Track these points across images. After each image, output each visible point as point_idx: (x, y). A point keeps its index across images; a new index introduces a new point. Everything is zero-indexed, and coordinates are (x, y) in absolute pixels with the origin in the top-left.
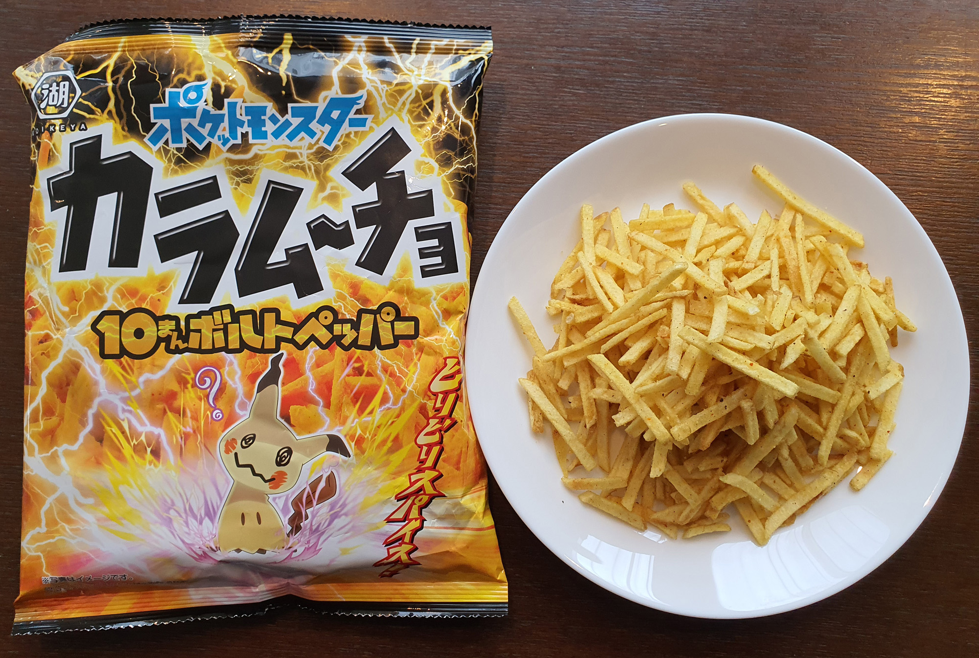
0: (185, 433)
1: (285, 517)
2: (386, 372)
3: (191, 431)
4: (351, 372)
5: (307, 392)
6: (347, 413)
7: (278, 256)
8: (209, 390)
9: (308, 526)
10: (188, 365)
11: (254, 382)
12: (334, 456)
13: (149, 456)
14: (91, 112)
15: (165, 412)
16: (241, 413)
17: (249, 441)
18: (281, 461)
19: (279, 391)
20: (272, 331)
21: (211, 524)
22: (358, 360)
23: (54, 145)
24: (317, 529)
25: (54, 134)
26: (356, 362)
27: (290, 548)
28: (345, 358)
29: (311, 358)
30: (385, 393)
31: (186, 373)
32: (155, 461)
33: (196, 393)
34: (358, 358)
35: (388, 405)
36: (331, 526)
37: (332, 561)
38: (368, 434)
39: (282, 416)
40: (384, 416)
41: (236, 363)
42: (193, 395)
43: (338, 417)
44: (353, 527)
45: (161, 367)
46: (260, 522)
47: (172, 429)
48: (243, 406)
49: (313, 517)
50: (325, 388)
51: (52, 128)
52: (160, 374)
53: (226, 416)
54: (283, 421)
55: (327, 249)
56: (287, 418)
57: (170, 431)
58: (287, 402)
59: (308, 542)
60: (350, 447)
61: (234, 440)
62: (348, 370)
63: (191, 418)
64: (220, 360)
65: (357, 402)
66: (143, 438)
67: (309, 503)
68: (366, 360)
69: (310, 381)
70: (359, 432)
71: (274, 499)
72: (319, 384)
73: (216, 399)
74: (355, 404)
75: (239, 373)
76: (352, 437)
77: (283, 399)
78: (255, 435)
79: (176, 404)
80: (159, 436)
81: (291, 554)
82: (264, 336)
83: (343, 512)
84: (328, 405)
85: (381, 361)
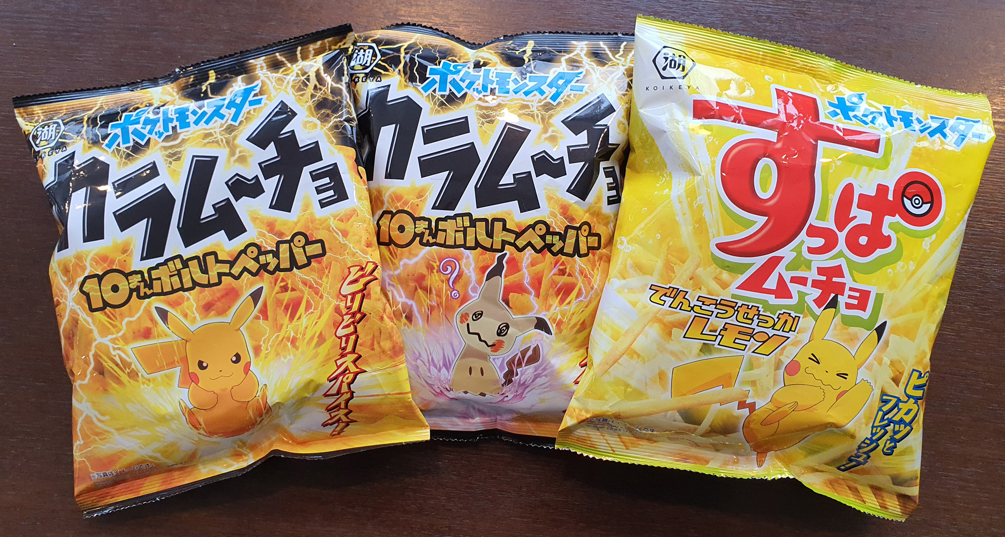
0: (431, 306)
1: (501, 372)
2: (582, 274)
3: (436, 305)
4: (557, 273)
5: (523, 284)
6: (552, 303)
7: (507, 179)
8: (449, 275)
9: (518, 381)
10: (435, 254)
11: (484, 273)
12: (540, 333)
13: (404, 320)
14: (386, 70)
15: (416, 289)
16: (473, 295)
17: (478, 315)
18: (501, 332)
19: (502, 281)
20: (499, 236)
21: (447, 372)
22: (563, 264)
23: (357, 91)
24: (524, 383)
25: (358, 83)
26: (561, 265)
27: (503, 394)
28: (554, 262)
29: (528, 259)
30: (580, 289)
31: (433, 261)
32: (408, 323)
33: (439, 277)
34: (563, 262)
35: (581, 299)
36: (534, 383)
37: (532, 406)
38: (565, 319)
39: (503, 301)
40: (578, 306)
41: (471, 257)
42: (437, 278)
43: (544, 304)
44: (550, 385)
45: (416, 255)
46: (482, 375)
47: (421, 302)
48: (474, 290)
49: (522, 375)
50: (537, 282)
51: (356, 80)
52: (415, 260)
53: (461, 296)
54: (503, 303)
55: (545, 177)
56: (507, 302)
57: (419, 303)
58: (508, 290)
59: (517, 391)
60: (553, 327)
61: (467, 314)
62: (555, 271)
63: (436, 295)
64: (460, 254)
65: (559, 294)
66: (400, 306)
67: (519, 364)
68: (569, 264)
69: (525, 275)
70: (559, 317)
71: (494, 359)
72: (532, 278)
73: (454, 282)
74: (557, 295)
75: (473, 265)
76: (554, 321)
77: (505, 288)
78: (482, 312)
79: (424, 283)
80: (412, 305)
81: (504, 398)
82: (493, 239)
83: (543, 374)
84: (538, 295)
85: (579, 266)
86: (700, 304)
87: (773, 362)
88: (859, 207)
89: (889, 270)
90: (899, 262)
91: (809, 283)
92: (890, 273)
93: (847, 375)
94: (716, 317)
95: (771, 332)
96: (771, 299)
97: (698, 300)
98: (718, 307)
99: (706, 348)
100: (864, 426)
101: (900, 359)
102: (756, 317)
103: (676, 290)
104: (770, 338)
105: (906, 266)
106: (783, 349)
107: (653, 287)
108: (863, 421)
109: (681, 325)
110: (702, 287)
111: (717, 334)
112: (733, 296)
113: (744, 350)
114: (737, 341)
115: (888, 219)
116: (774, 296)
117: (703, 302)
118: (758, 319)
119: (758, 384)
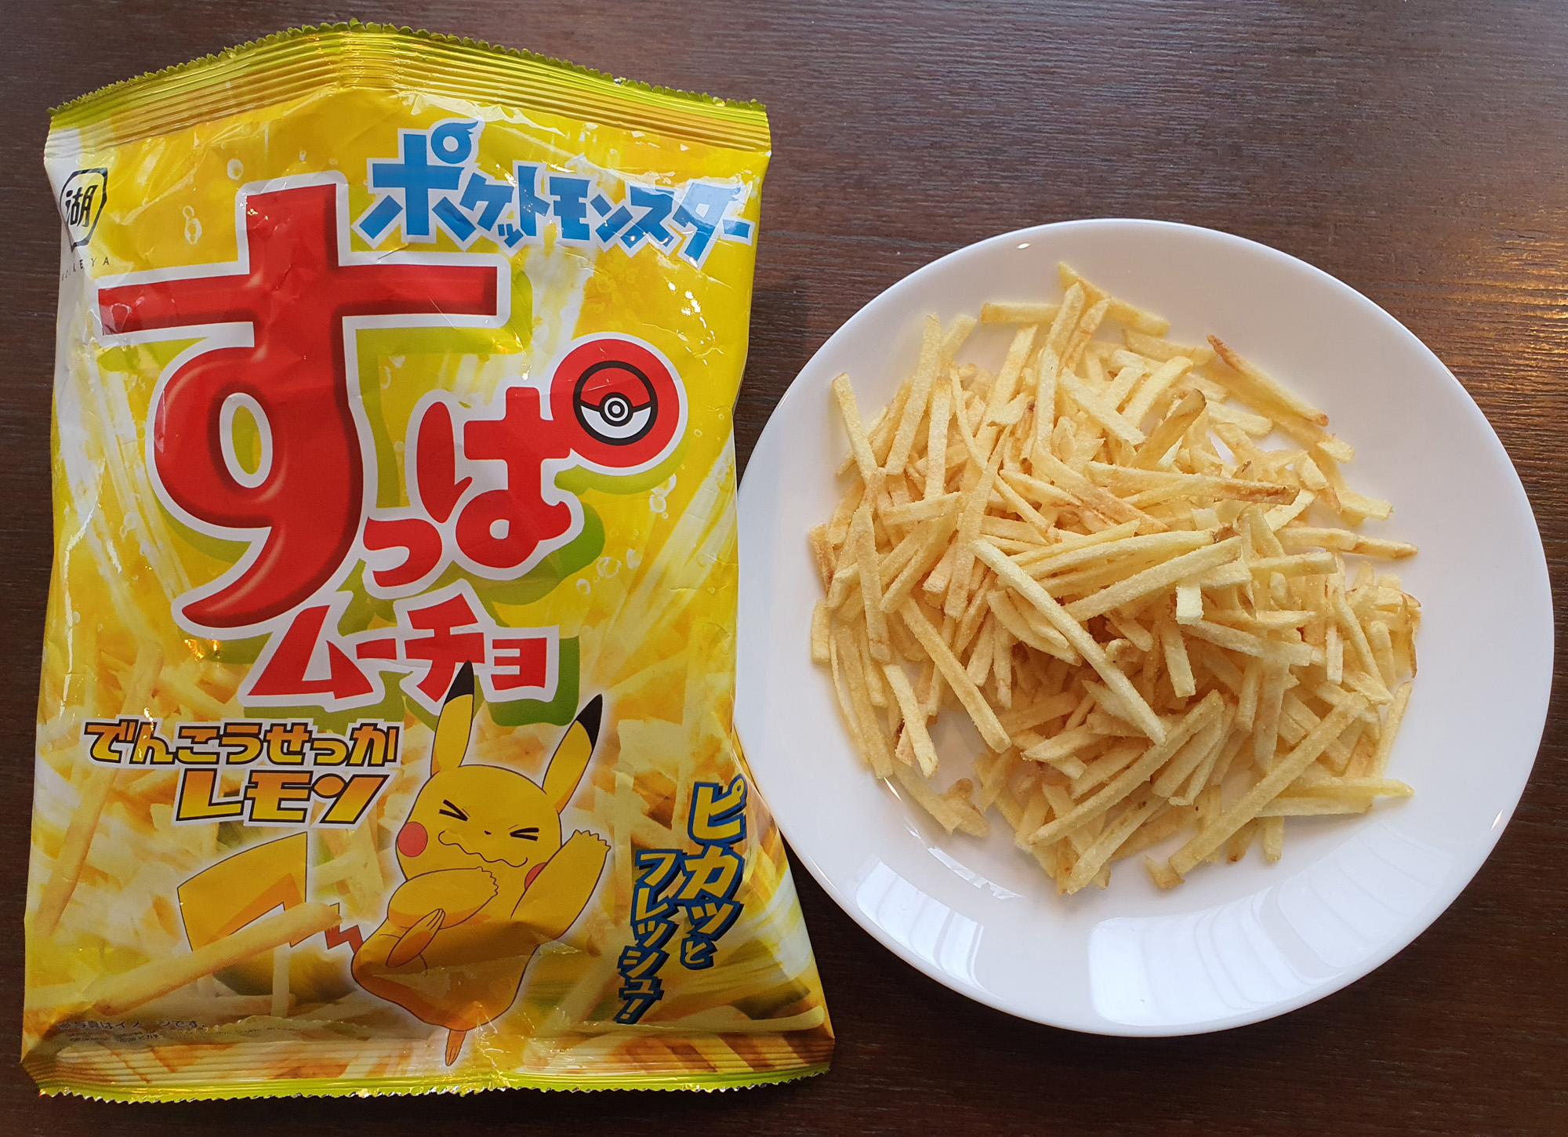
86: (187, 743)
87: (368, 835)
88: (470, 455)
89: (579, 581)
90: (599, 559)
91: (401, 650)
92: (583, 587)
93: (536, 830)
94: (228, 762)
95: (347, 773)
96: (327, 701)
97: (180, 737)
98: (225, 740)
99: (228, 833)
100: (610, 927)
101: (659, 769)
102: (307, 746)
103: (132, 725)
104: (346, 785)
105: (619, 562)
106: (382, 803)
107: (91, 729)
108: (605, 915)
109: (164, 794)
110: (182, 707)
111: (241, 798)
112: (249, 711)
113: (303, 821)
114: (284, 804)
115: (550, 467)
116: (332, 694)
117: (193, 738)
118: (312, 749)
119: (351, 888)
